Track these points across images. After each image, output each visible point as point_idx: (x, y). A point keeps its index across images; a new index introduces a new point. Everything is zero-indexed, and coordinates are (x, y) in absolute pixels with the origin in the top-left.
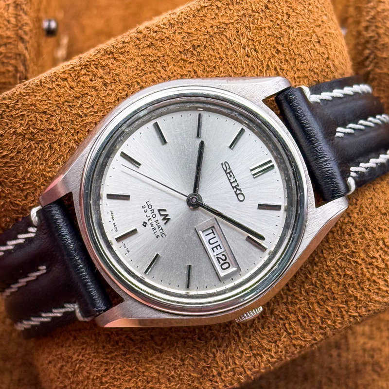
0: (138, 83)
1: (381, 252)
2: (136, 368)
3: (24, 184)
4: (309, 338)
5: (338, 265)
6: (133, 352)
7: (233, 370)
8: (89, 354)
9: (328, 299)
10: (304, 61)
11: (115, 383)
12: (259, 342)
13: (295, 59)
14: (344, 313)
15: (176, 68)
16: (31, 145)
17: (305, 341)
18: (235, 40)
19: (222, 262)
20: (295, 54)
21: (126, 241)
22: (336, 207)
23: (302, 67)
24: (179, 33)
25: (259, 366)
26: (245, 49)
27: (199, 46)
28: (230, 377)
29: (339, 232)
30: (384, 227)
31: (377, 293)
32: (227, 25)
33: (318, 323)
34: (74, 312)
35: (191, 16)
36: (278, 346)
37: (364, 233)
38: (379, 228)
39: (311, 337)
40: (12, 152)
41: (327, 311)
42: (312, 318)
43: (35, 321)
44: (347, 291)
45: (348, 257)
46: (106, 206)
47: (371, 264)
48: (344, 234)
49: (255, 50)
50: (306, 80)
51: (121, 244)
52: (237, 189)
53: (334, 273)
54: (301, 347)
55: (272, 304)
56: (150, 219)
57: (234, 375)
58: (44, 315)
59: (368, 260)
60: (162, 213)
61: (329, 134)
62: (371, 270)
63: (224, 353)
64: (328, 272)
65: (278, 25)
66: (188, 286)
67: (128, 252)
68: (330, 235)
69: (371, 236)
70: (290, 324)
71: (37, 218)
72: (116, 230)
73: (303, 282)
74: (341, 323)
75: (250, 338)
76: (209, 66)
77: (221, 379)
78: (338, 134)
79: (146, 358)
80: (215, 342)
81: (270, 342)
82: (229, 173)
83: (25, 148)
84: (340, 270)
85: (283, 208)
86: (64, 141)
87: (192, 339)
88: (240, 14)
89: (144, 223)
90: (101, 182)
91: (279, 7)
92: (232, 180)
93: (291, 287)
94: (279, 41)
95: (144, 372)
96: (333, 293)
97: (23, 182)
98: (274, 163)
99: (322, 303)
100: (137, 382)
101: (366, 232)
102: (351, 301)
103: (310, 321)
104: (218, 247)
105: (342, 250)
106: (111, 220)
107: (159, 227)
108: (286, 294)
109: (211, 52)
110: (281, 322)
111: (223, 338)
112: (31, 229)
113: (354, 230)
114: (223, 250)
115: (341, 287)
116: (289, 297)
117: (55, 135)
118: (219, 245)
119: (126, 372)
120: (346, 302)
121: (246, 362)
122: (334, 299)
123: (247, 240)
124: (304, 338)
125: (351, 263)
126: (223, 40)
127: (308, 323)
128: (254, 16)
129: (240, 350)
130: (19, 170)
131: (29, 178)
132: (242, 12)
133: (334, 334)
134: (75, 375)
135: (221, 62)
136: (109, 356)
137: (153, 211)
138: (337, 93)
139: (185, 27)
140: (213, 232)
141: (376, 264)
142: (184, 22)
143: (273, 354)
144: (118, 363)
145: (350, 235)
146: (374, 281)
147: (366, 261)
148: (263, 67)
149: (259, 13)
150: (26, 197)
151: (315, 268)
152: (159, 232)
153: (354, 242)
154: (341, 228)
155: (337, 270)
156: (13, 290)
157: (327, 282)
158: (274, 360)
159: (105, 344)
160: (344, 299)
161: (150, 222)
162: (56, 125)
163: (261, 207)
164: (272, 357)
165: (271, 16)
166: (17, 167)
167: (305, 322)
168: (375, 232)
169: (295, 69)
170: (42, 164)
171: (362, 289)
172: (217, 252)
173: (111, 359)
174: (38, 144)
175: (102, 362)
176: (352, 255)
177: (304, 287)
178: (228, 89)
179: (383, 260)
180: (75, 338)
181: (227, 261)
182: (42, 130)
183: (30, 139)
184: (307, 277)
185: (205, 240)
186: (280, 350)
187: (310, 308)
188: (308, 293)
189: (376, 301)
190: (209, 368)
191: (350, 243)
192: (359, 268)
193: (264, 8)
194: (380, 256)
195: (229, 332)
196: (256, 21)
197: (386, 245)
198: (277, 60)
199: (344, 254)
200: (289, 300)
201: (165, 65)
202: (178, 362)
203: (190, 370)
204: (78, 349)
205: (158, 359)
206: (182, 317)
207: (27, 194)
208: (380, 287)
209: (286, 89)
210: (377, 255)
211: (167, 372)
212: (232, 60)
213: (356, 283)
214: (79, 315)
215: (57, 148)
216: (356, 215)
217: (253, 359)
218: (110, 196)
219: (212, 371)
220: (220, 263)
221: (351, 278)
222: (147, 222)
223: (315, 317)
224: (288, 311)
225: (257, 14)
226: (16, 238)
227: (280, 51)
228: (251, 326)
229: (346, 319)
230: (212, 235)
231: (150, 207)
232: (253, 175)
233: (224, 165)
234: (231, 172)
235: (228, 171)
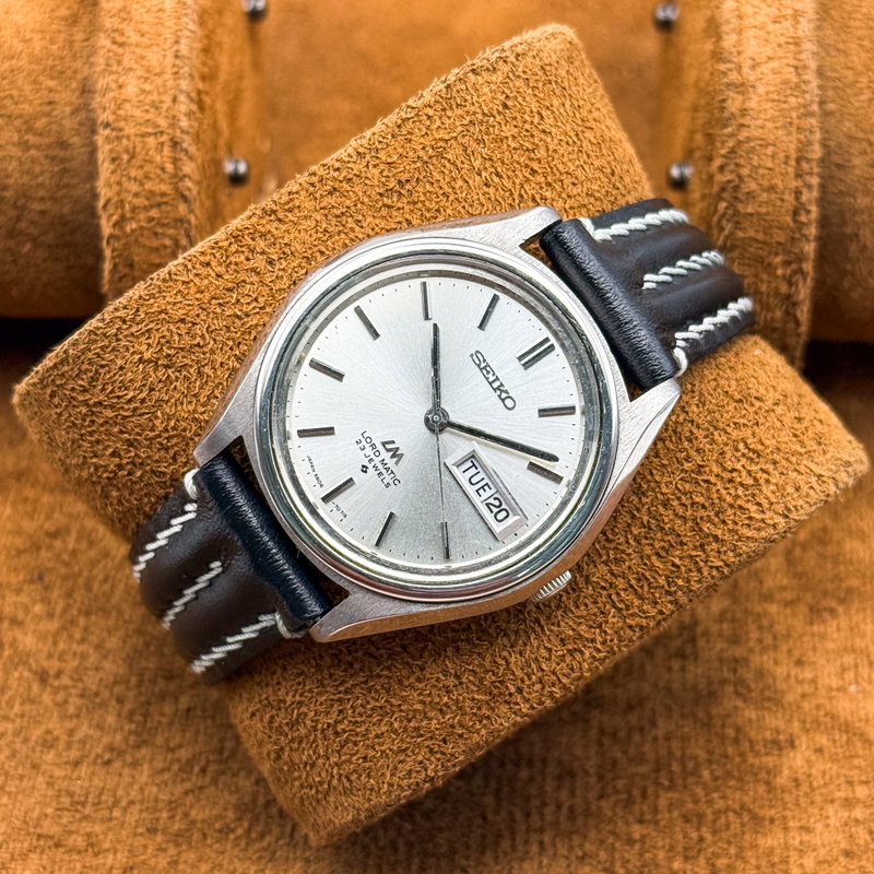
0: (322, 253)
1: (743, 461)
2: (386, 701)
3: (168, 439)
4: (653, 612)
5: (680, 490)
6: (379, 676)
7: (540, 681)
8: (310, 691)
9: (672, 546)
10: (576, 182)
11: (358, 730)
12: (573, 630)
13: (562, 181)
14: (702, 564)
15: (377, 221)
16: (169, 376)
17: (646, 618)
18: (463, 163)
19: (495, 510)
20: (561, 174)
21: (338, 500)
22: (663, 396)
23: (575, 192)
24: (375, 166)
25: (581, 669)
26: (480, 175)
27: (408, 181)
28: (537, 692)
29: (673, 438)
30: (742, 421)
31: (749, 526)
32: (447, 141)
33: (663, 587)
34: (275, 626)
35: (389, 137)
36: (605, 632)
37: (712, 434)
38: (735, 424)
39: (656, 610)
40: (142, 391)
41: (674, 565)
42: (652, 580)
43: (219, 653)
44: (701, 530)
45: (693, 475)
46: (300, 449)
47: (731, 481)
48: (681, 440)
49: (497, 174)
50: (584, 211)
51: (331, 505)
52: (502, 391)
53: (675, 503)
54: (642, 628)
55: (586, 567)
56: (371, 460)
57: (543, 688)
58: (229, 640)
59: (727, 475)
60: (389, 446)
61: (633, 285)
62: (732, 491)
63: (521, 655)
64: (666, 504)
65: (527, 131)
66: (447, 556)
67: (345, 516)
68: (660, 445)
69: (725, 439)
70: (618, 594)
71: (194, 488)
72: (321, 486)
73: (629, 525)
74: (699, 581)
75: (559, 626)
76: (429, 210)
77: (524, 697)
78: (646, 285)
79: (400, 682)
80: (505, 641)
81: (592, 627)
82: (485, 368)
83: (160, 381)
84: (683, 498)
85: (578, 411)
86: (220, 360)
87: (468, 641)
88: (465, 122)
89: (363, 466)
90: (285, 412)
91: (524, 104)
92: (491, 378)
93: (611, 537)
94: (533, 155)
95: (400, 705)
96: (679, 536)
97: (166, 435)
98: (553, 340)
99: (664, 554)
100: (392, 724)
101: (716, 433)
102: (709, 544)
103: (649, 584)
104: (486, 488)
105: (682, 465)
106: (310, 470)
107: (388, 469)
108: (604, 548)
109: (428, 187)
110: (604, 593)
111: (516, 632)
112: (189, 507)
113: (695, 431)
114: (494, 490)
115: (690, 524)
116: (611, 552)
117: (204, 354)
118: (487, 484)
119: (372, 709)
120: (702, 546)
121: (558, 664)
122: (682, 544)
123: (529, 468)
124: (644, 613)
125: (700, 485)
126: (445, 167)
127: (646, 589)
128: (487, 122)
129: (545, 648)
130: (157, 417)
131: (174, 428)
132: (468, 118)
133: (690, 601)
134: (295, 728)
135: (447, 201)
136: (342, 689)
137: (373, 446)
138: (636, 223)
139: (382, 155)
140: (474, 465)
141: (739, 479)
142: (380, 147)
143: (599, 646)
144: (358, 698)
145: (690, 441)
146: (741, 507)
147: (722, 478)
148: (514, 199)
149: (494, 117)
150: (174, 458)
151: (644, 500)
152: (388, 479)
153: (698, 451)
154: (675, 432)
155: (679, 499)
156: (177, 610)
157: (666, 520)
158: (602, 655)
159: (331, 670)
160: (698, 540)
161: (373, 464)
162: (202, 336)
163: (544, 413)
164: (599, 651)
165: (515, 118)
166: (153, 413)
167: (642, 587)
168: (729, 430)
169: (564, 195)
170: (190, 402)
171: (724, 522)
172: (485, 495)
173: (346, 692)
174: (179, 371)
175: (332, 700)
176: (699, 471)
177: (631, 533)
178: (462, 237)
179: (749, 472)
180: (285, 669)
181: (504, 506)
182: (182, 349)
183: (166, 367)
184: (633, 517)
185: (463, 479)
186: (609, 638)
187: (646, 564)
188: (639, 543)
189: (748, 538)
190: (501, 682)
191: (693, 453)
192: (714, 490)
193: (501, 108)
194: (743, 466)
195: (525, 621)
196: (491, 129)
197: (749, 450)
198: (533, 185)
199: (686, 471)
200: (612, 557)
201: (360, 218)
202: (451, 681)
203: (473, 691)
204: (293, 686)
205: (419, 680)
206: (445, 607)
207: (175, 454)
208: (752, 515)
209: (555, 224)
210: (739, 466)
211: (437, 700)
212: (464, 195)
213: (712, 514)
214: (282, 629)
215: (211, 373)
216: (695, 409)
217: (568, 658)
218: (303, 433)
219: (507, 687)
220: (492, 512)
221: (704, 507)
222: (367, 464)
223: (657, 577)
224: (613, 574)
225: (492, 119)
226: (169, 526)
227: (536, 172)
228: (558, 607)
229: (705, 574)
230: (473, 471)
231: (369, 440)
232: (524, 365)
233: (475, 357)
234: (488, 365)
235: (483, 365)
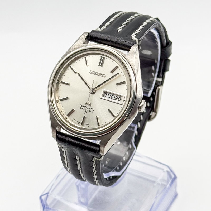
19: (117, 99)
21: (86, 122)
43: (95, 177)
46: (70, 119)
51: (84, 125)
52: (101, 75)
58: (93, 172)
66: (114, 116)
67: (89, 125)
89: (85, 112)
92: (97, 74)
98: (103, 56)
104: (112, 96)
106: (76, 121)
107: (90, 109)
112: (63, 150)
114: (114, 96)
118: (112, 95)
137: (84, 106)
140: (107, 94)
152: (92, 110)
161: (86, 110)
163: (112, 72)
185: (106, 98)
220: (117, 100)
230: (107, 95)
231: (82, 106)
232: (101, 66)
233: (90, 73)
234: (94, 72)
235: (93, 73)
